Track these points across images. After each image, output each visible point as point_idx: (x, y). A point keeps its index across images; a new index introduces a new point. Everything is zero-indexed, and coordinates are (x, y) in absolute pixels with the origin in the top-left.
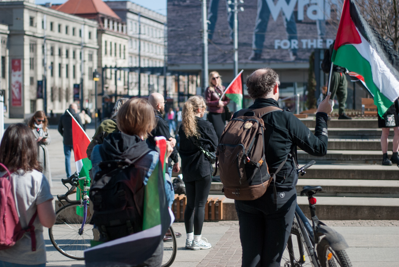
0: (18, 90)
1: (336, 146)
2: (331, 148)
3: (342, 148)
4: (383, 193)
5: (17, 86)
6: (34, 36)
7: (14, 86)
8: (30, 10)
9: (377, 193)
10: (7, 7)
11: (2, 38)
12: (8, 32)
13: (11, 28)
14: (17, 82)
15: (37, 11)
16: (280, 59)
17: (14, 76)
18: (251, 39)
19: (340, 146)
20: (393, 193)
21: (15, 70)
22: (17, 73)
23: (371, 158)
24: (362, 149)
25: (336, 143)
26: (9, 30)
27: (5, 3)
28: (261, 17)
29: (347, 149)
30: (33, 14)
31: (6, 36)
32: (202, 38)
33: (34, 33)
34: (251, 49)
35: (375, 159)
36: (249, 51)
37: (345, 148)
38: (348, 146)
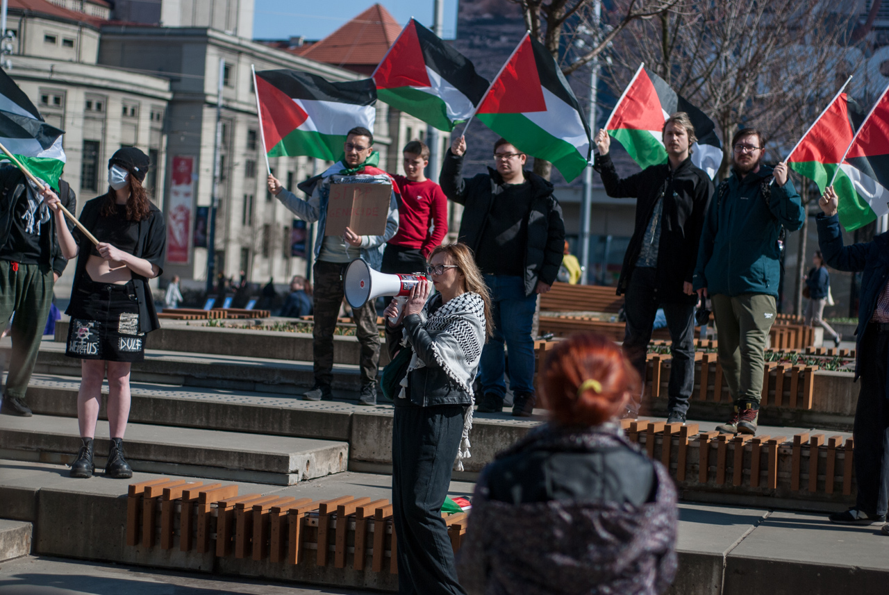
0: (181, 226)
3: (62, 411)
5: (180, 216)
6: (227, 108)
7: (174, 217)
8: (223, 47)
10: (171, 39)
11: (153, 106)
12: (169, 96)
13: (176, 85)
14: (181, 208)
15: (240, 53)
17: (176, 193)
21: (179, 182)
22: (183, 188)
26: (172, 90)
27: (167, 31)
30: (231, 59)
31: (164, 104)
33: (228, 100)
35: (65, 449)
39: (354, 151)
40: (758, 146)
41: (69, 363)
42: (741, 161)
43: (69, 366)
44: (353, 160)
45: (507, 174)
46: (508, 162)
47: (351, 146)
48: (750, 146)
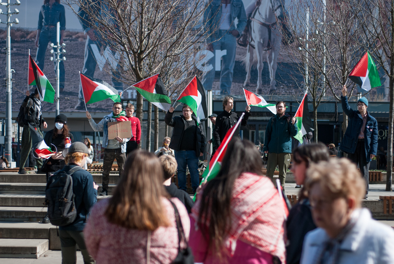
1: (12, 203)
2: (7, 205)
3: (18, 205)
4: (14, 254)
9: (9, 254)
16: (106, 108)
18: (77, 87)
19: (16, 202)
20: (25, 254)
23: (34, 216)
24: (38, 205)
25: (12, 198)
28: (87, 66)
29: (24, 205)
32: (5, 86)
34: (78, 98)
36: (75, 100)
37: (21, 204)
38: (25, 202)
39: (117, 109)
40: (284, 106)
41: (4, 189)
42: (279, 111)
43: (4, 190)
44: (117, 113)
45: (187, 117)
46: (187, 113)
47: (116, 108)
48: (281, 107)
